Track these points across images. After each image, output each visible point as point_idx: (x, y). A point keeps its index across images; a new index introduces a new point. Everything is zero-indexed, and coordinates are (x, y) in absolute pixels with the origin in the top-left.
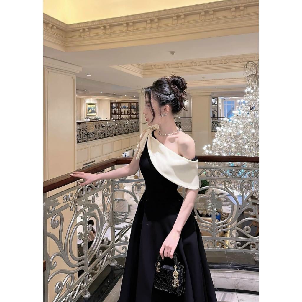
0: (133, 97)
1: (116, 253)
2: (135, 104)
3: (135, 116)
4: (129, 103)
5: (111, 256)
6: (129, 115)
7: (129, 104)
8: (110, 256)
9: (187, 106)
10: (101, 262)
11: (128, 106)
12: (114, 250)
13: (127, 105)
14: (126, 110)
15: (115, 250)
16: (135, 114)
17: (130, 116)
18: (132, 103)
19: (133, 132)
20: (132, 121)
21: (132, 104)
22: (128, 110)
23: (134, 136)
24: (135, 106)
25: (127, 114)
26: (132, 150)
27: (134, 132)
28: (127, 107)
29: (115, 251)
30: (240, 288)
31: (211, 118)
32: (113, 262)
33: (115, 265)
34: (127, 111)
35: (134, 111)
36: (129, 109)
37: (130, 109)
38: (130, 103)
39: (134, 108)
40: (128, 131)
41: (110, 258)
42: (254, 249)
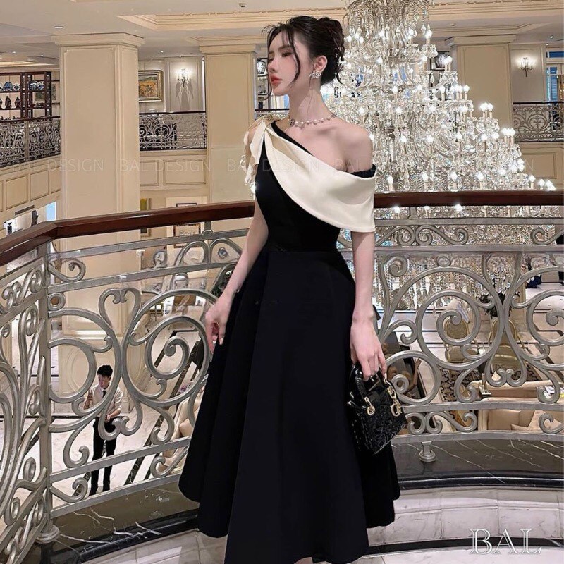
0: (38, 58)
1: (57, 503)
2: (42, 77)
3: (39, 113)
4: (23, 74)
5: (44, 512)
6: (24, 109)
7: (21, 78)
8: (41, 514)
9: (190, 79)
10: (16, 537)
11: (19, 85)
12: (50, 494)
13: (16, 82)
14: (14, 97)
15: (52, 494)
16: (42, 106)
17: (27, 112)
18: (31, 74)
19: (37, 158)
20: (35, 127)
21: (31, 77)
22: (19, 94)
23: (39, 169)
24: (43, 83)
25: (17, 108)
26: (29, 214)
27: (40, 157)
28: (16, 87)
29: (53, 496)
30: (390, 539)
31: (256, 110)
32: (49, 532)
33: (55, 540)
34: (18, 98)
35: (38, 97)
36: (23, 91)
37: (27, 91)
38: (27, 75)
39: (37, 90)
40: (23, 155)
41: (40, 519)
42: (419, 431)
